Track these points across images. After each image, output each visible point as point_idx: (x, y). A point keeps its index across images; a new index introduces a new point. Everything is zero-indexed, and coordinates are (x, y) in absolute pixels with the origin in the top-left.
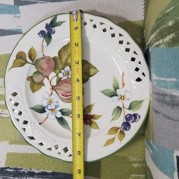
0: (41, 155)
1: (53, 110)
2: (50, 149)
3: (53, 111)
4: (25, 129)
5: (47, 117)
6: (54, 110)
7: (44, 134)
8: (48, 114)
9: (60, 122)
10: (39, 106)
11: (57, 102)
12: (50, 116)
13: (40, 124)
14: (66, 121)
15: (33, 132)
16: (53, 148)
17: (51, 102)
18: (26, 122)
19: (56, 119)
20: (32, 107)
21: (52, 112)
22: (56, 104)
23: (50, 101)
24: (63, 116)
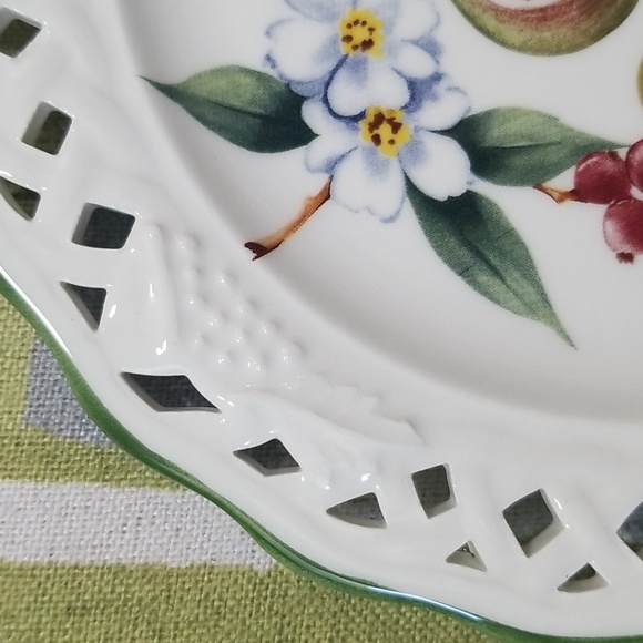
0: (257, 582)
1: (379, 119)
2: (363, 509)
3: (385, 131)
4: (91, 301)
5: (326, 195)
6: (396, 127)
7: (302, 347)
8: (332, 166)
9: (452, 242)
10: (247, 81)
11: (431, 47)
12: (352, 179)
13: (258, 249)
14: (510, 233)
15: (181, 325)
16: (400, 502)
17: (368, 44)
18: (105, 228)
19: (410, 220)
20: (176, 76)
21: (377, 140)
22: (420, 66)
23: (360, 34)
24: (485, 188)
